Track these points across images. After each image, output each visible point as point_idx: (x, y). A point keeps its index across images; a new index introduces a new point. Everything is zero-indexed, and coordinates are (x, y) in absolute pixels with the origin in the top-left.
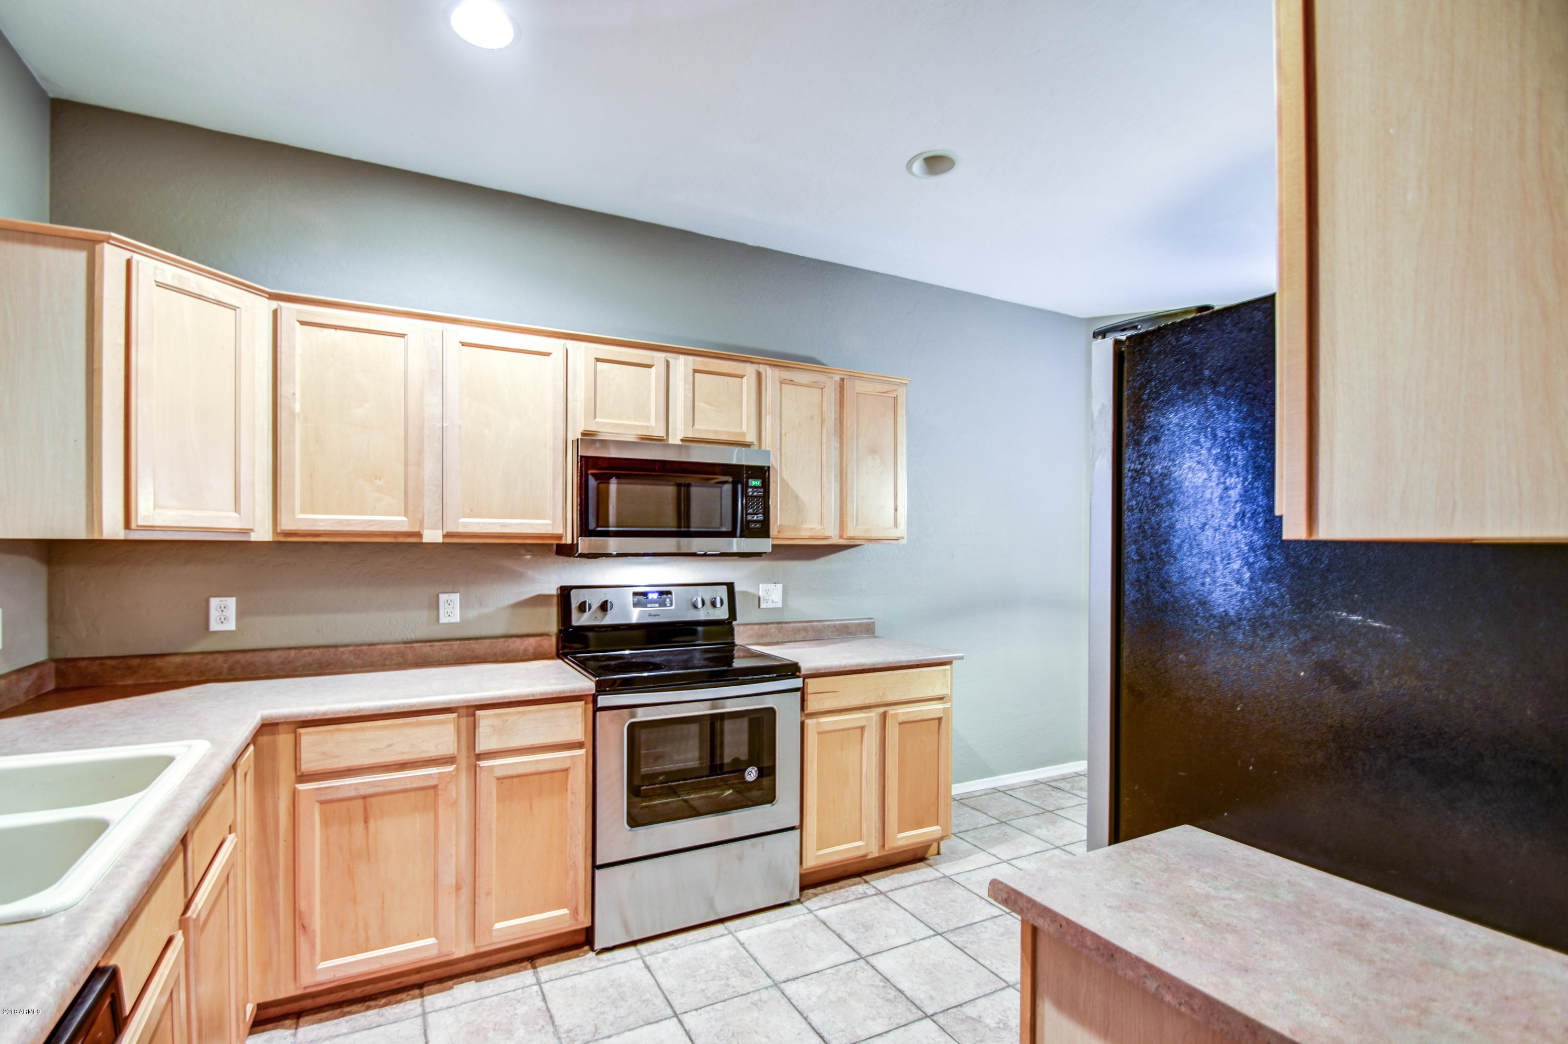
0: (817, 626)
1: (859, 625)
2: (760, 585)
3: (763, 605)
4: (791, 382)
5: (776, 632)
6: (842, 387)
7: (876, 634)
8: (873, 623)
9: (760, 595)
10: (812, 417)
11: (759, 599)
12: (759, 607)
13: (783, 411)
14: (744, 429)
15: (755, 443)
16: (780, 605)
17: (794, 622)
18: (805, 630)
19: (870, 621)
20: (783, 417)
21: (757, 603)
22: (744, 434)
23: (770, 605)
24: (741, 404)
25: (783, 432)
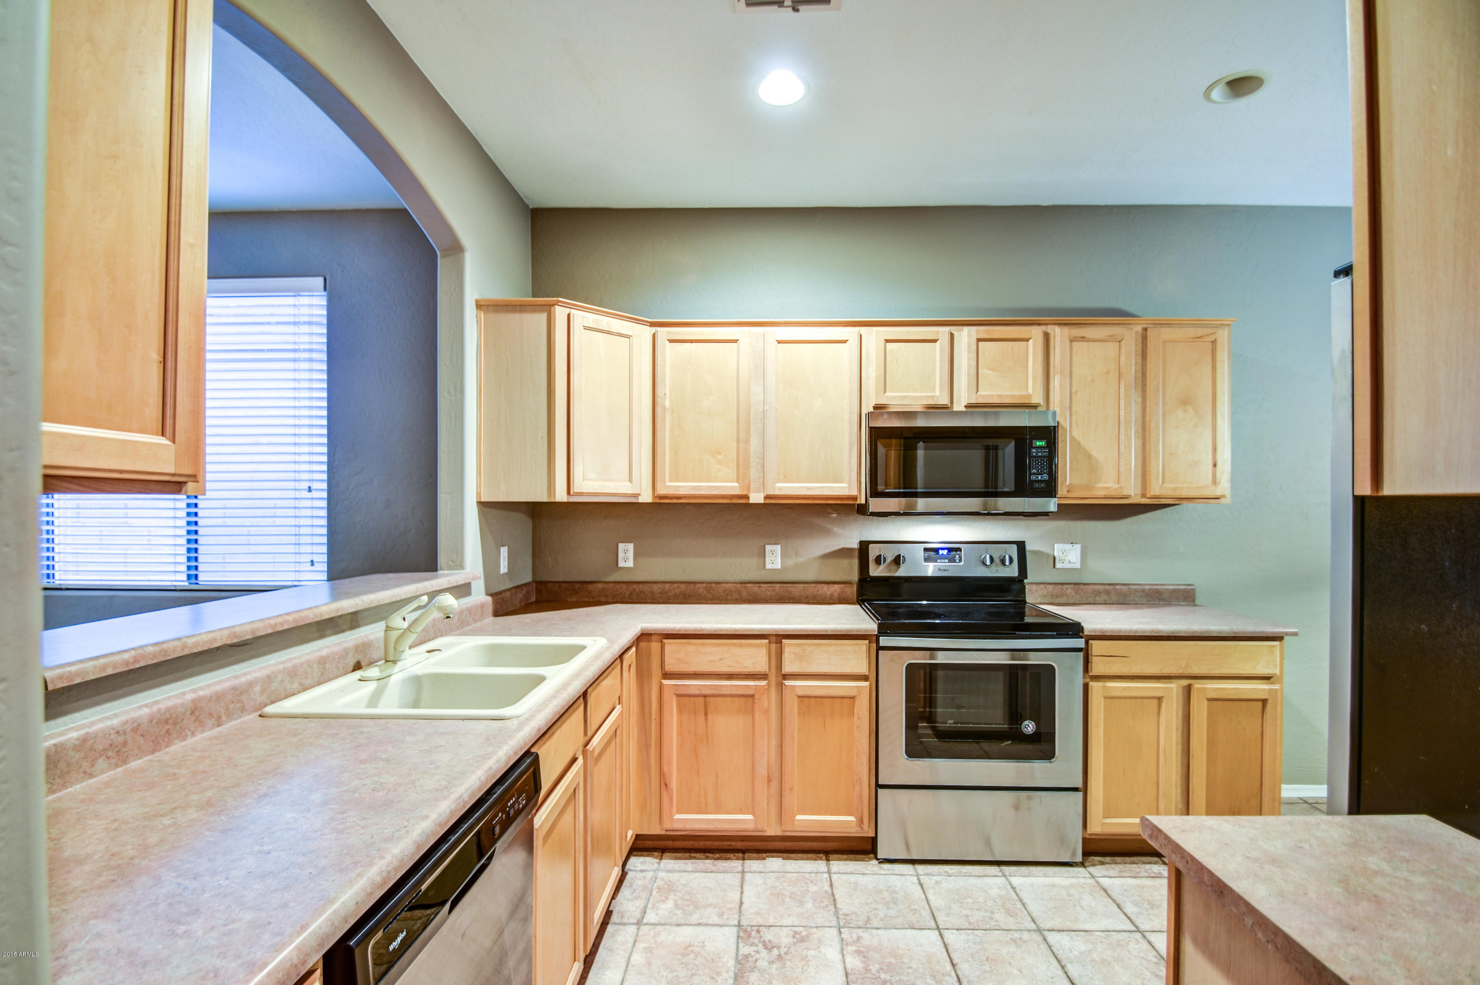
0: (1121, 590)
1: (1174, 591)
2: (1056, 545)
3: (1058, 565)
4: (1082, 339)
5: (1073, 594)
6: (1144, 338)
7: (1197, 602)
8: (1193, 590)
9: (1055, 555)
10: (1108, 372)
11: (1054, 558)
12: (1054, 567)
13: (1073, 369)
14: (1030, 391)
15: (1042, 404)
16: (1078, 566)
17: (1094, 584)
18: (1107, 592)
19: (1190, 587)
20: (1074, 376)
21: (1052, 564)
22: (1030, 396)
23: (1067, 566)
24: (1027, 367)
25: (1074, 391)
